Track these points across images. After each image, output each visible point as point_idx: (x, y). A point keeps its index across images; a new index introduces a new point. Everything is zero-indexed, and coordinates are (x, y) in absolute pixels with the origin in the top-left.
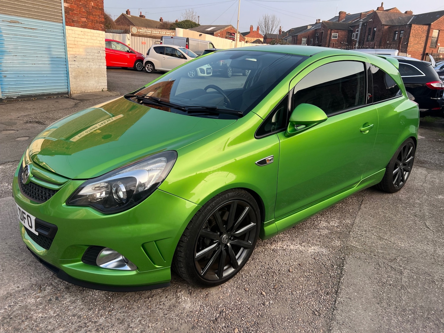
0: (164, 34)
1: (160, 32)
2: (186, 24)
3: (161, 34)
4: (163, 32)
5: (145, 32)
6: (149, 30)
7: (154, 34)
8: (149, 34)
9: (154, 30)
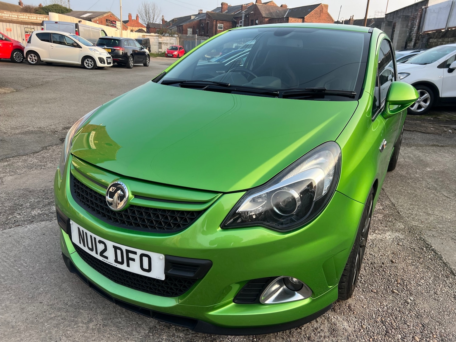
0: (35, 20)
1: (29, 17)
2: (55, 8)
3: (31, 19)
4: (34, 17)
5: (10, 16)
6: (14, 15)
7: (22, 19)
8: (14, 18)
9: (20, 15)
